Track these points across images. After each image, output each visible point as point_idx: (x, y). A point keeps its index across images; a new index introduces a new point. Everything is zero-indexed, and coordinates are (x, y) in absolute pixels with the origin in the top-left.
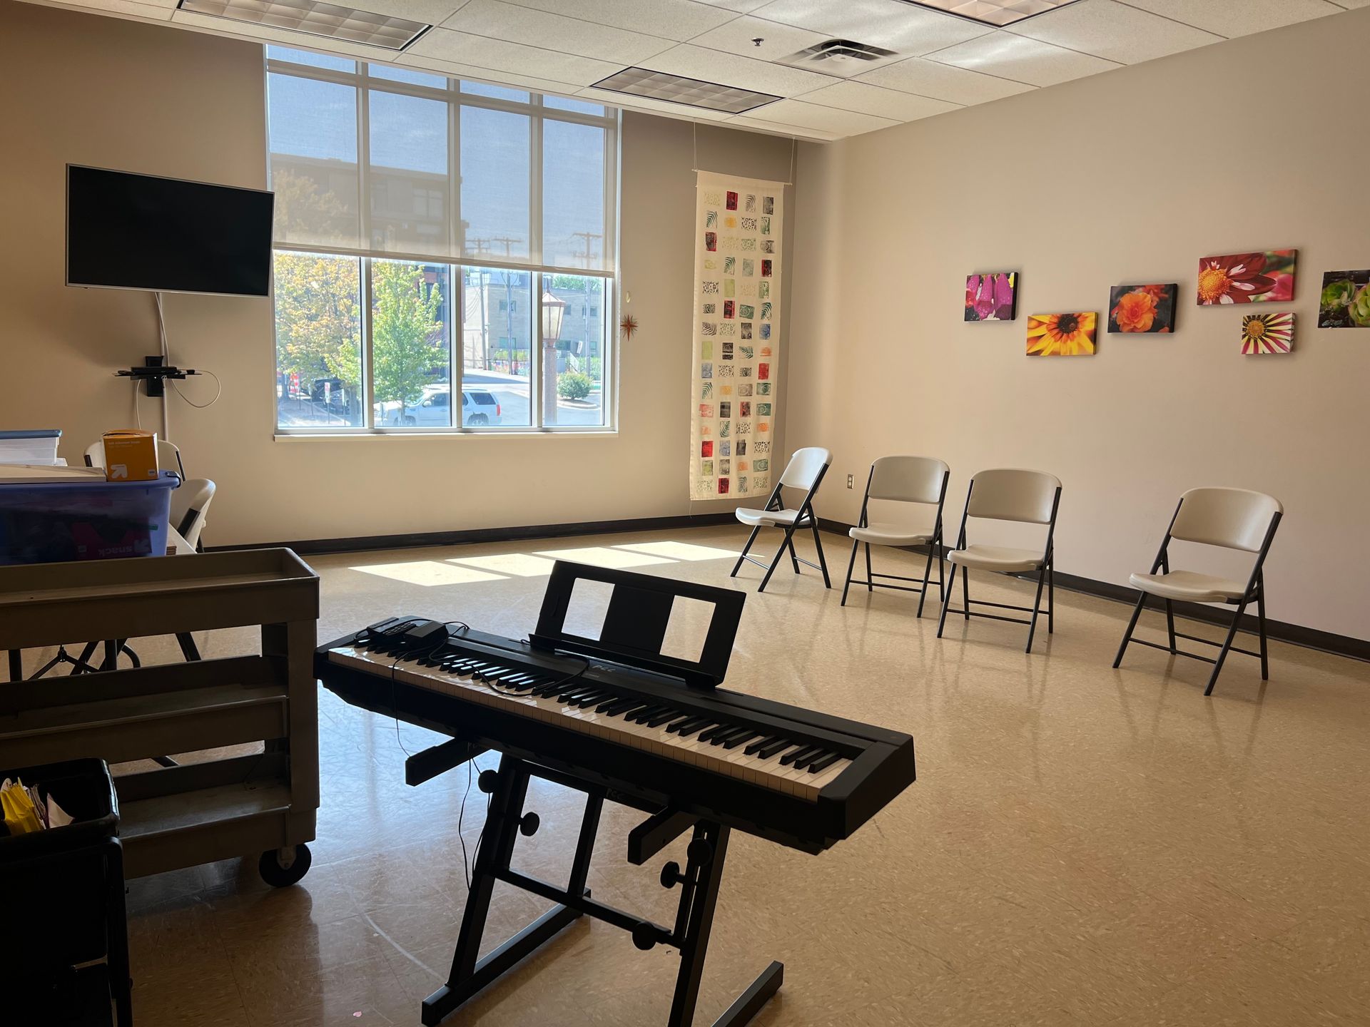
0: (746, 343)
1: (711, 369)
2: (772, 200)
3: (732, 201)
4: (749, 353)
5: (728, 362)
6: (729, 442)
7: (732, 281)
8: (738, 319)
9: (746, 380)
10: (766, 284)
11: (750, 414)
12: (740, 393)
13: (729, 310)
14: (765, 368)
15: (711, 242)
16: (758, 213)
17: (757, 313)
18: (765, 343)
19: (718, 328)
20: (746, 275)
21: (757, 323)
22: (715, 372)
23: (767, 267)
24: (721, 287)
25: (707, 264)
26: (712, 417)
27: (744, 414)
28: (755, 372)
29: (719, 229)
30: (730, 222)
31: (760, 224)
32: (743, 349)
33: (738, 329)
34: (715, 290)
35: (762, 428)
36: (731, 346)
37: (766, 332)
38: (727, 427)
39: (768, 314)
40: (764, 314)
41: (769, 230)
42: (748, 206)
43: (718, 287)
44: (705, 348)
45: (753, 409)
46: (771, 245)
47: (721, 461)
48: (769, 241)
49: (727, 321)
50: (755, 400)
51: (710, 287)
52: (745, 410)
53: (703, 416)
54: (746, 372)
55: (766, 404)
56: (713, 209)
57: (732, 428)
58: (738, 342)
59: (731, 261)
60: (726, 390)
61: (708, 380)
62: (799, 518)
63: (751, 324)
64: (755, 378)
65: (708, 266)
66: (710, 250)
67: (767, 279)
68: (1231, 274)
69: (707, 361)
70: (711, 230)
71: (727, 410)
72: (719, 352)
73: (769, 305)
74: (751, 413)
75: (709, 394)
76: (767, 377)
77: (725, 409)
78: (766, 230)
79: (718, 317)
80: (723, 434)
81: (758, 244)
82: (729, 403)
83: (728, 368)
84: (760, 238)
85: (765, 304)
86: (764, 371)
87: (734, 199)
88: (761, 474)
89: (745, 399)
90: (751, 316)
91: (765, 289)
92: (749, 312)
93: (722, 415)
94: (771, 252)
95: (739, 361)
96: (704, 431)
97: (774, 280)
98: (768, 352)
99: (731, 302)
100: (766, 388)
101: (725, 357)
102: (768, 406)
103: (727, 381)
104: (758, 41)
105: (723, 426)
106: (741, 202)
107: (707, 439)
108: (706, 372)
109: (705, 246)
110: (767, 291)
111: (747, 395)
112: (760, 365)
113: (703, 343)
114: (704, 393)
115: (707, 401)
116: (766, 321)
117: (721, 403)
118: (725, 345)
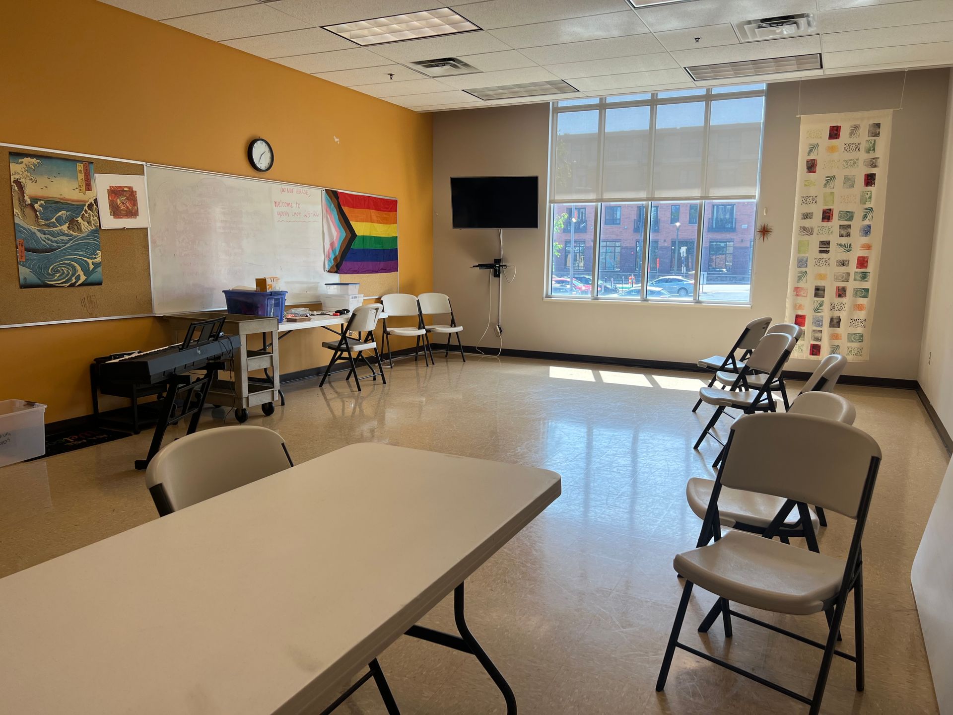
0: (844, 240)
1: (807, 261)
2: (878, 125)
3: (835, 132)
4: (848, 248)
5: (824, 255)
6: (822, 317)
7: (832, 194)
8: (836, 223)
9: (843, 269)
10: (869, 193)
11: (846, 296)
12: (836, 279)
13: (827, 216)
14: (864, 260)
15: (811, 166)
16: (863, 137)
17: (858, 216)
18: (865, 240)
19: (815, 231)
20: (847, 188)
21: (857, 225)
22: (811, 263)
23: (870, 180)
24: (820, 200)
25: (807, 183)
26: (806, 296)
27: (840, 296)
28: (854, 263)
29: (818, 156)
30: (832, 149)
31: (863, 147)
32: (840, 245)
33: (836, 230)
34: (814, 202)
35: (860, 307)
36: (828, 243)
37: (867, 231)
38: (821, 305)
39: (869, 216)
40: (865, 217)
41: (874, 150)
42: (852, 133)
43: (817, 199)
44: (801, 246)
45: (850, 292)
46: (876, 161)
47: (814, 330)
48: (874, 158)
49: (825, 224)
50: (851, 286)
51: (807, 200)
52: (841, 293)
53: (797, 295)
54: (843, 263)
55: (863, 289)
56: (815, 141)
57: (826, 307)
58: (835, 239)
59: (831, 179)
60: (821, 277)
61: (804, 269)
63: (850, 226)
64: (853, 268)
65: (807, 184)
66: (810, 172)
67: (869, 188)
69: (802, 255)
70: (812, 157)
71: (822, 292)
72: (816, 247)
73: (871, 209)
74: (847, 295)
75: (804, 279)
76: (866, 267)
77: (819, 292)
78: (873, 148)
79: (816, 221)
80: (816, 310)
81: (861, 163)
82: (824, 287)
83: (824, 260)
84: (863, 156)
85: (867, 209)
86: (862, 262)
87: (837, 130)
88: (856, 345)
89: (842, 284)
90: (851, 218)
91: (867, 197)
92: (849, 216)
93: (816, 295)
94: (875, 166)
95: (836, 253)
96: (796, 307)
97: (878, 190)
98: (868, 247)
99: (830, 210)
100: (864, 276)
101: (821, 252)
102: (867, 290)
103: (823, 270)
105: (816, 305)
106: (844, 133)
107: (800, 313)
108: (802, 263)
109: (806, 170)
110: (870, 198)
111: (843, 281)
112: (859, 257)
113: (800, 242)
114: (800, 279)
115: (801, 285)
116: (867, 222)
117: (816, 286)
118: (822, 242)
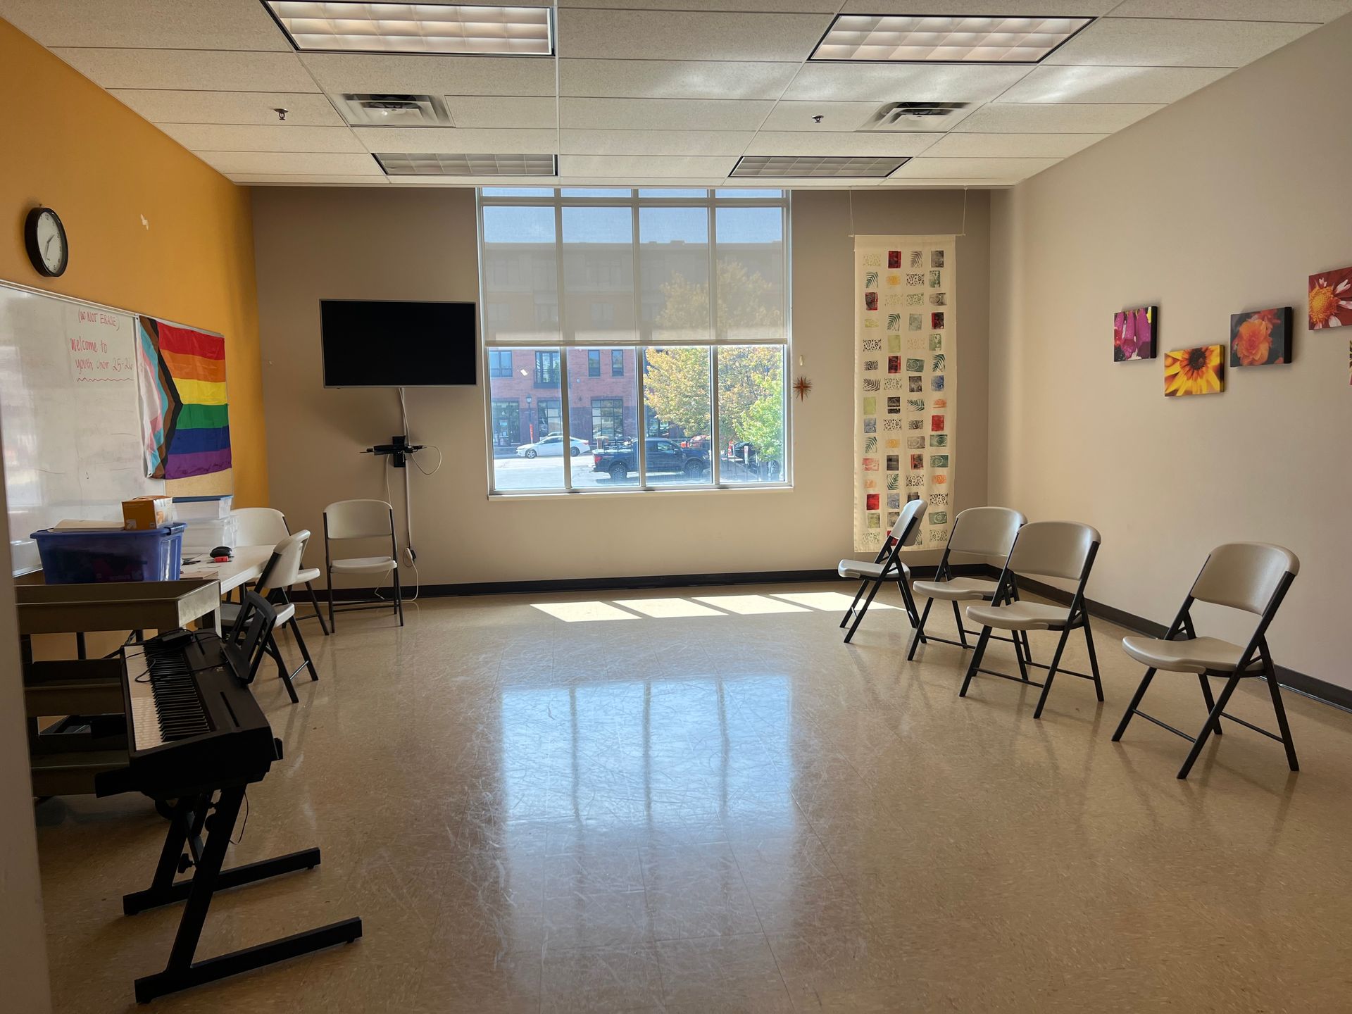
0: (915, 396)
1: (875, 424)
2: (941, 253)
3: (895, 260)
4: (920, 406)
5: (894, 416)
6: (898, 495)
7: (897, 337)
8: (904, 374)
9: (917, 433)
10: (938, 336)
11: (923, 467)
12: (910, 446)
13: (894, 365)
14: (939, 420)
15: (871, 302)
16: (926, 267)
17: (928, 365)
18: (938, 395)
19: (882, 384)
20: (913, 330)
21: (928, 376)
22: (880, 426)
23: (938, 320)
24: (884, 344)
25: (867, 323)
26: (878, 470)
27: (916, 466)
28: (928, 424)
29: (880, 288)
30: (893, 281)
31: (927, 278)
32: (911, 402)
33: (906, 384)
34: (878, 347)
35: (939, 480)
36: (898, 400)
37: (939, 384)
38: (895, 480)
39: (941, 366)
40: (936, 366)
41: (939, 283)
42: (914, 262)
43: (881, 344)
44: (866, 404)
45: (926, 461)
46: (942, 297)
47: (890, 513)
48: (939, 294)
49: (892, 376)
50: (928, 453)
51: (870, 345)
52: (917, 462)
53: (867, 469)
54: (916, 425)
55: (942, 456)
56: (873, 270)
57: (902, 482)
58: (905, 395)
59: (895, 318)
60: (893, 443)
61: (872, 435)
62: (887, 570)
63: (920, 377)
64: (927, 430)
65: (868, 325)
66: (871, 309)
67: (938, 331)
68: (1338, 292)
69: (871, 416)
70: (871, 290)
71: (895, 463)
72: (884, 406)
73: (942, 357)
74: (924, 465)
75: (873, 448)
76: (942, 429)
77: (892, 463)
78: (936, 282)
79: (882, 372)
80: (891, 487)
81: (926, 299)
82: (898, 456)
83: (895, 422)
84: (929, 291)
85: (937, 356)
86: (938, 423)
87: (897, 257)
88: (939, 527)
89: (917, 452)
90: (920, 369)
91: (937, 341)
92: (918, 365)
93: (889, 468)
94: (942, 304)
95: (907, 414)
96: (867, 484)
97: (948, 333)
98: (942, 404)
99: (897, 357)
100: (941, 440)
101: (891, 411)
102: (946, 458)
103: (895, 434)
104: (818, 118)
105: (890, 480)
106: (905, 260)
107: (872, 492)
108: (869, 426)
109: (865, 306)
110: (940, 342)
111: (918, 448)
112: (933, 417)
113: (865, 399)
114: (868, 447)
115: (870, 455)
116: (938, 373)
117: (888, 456)
118: (890, 399)
